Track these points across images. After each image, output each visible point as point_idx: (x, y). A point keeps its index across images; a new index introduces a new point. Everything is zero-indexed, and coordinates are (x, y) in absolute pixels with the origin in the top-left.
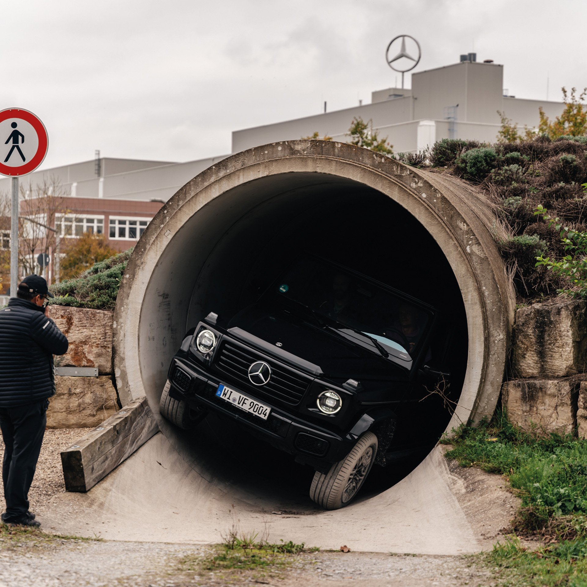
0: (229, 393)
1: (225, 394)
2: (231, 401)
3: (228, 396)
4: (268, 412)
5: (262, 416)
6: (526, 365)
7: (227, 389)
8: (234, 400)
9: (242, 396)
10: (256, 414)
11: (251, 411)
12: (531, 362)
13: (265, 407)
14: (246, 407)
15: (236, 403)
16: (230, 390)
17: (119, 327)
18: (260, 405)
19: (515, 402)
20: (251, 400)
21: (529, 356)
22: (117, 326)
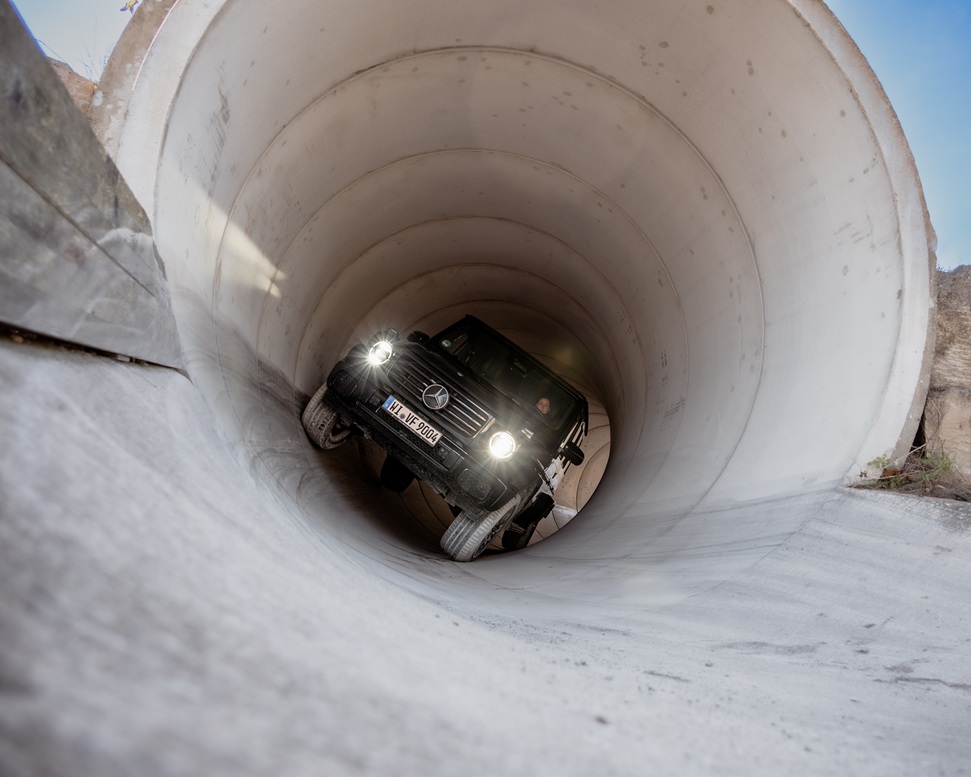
0: (398, 407)
1: (393, 408)
2: (398, 416)
3: (396, 410)
4: (438, 437)
5: (430, 440)
6: (945, 368)
7: (397, 402)
8: (403, 416)
9: (413, 414)
10: (424, 436)
11: (419, 432)
12: (958, 364)
13: (436, 432)
14: (414, 427)
15: (404, 420)
16: (400, 405)
17: (109, 107)
18: (431, 428)
19: (958, 426)
20: (421, 420)
21: (954, 352)
22: (104, 103)
